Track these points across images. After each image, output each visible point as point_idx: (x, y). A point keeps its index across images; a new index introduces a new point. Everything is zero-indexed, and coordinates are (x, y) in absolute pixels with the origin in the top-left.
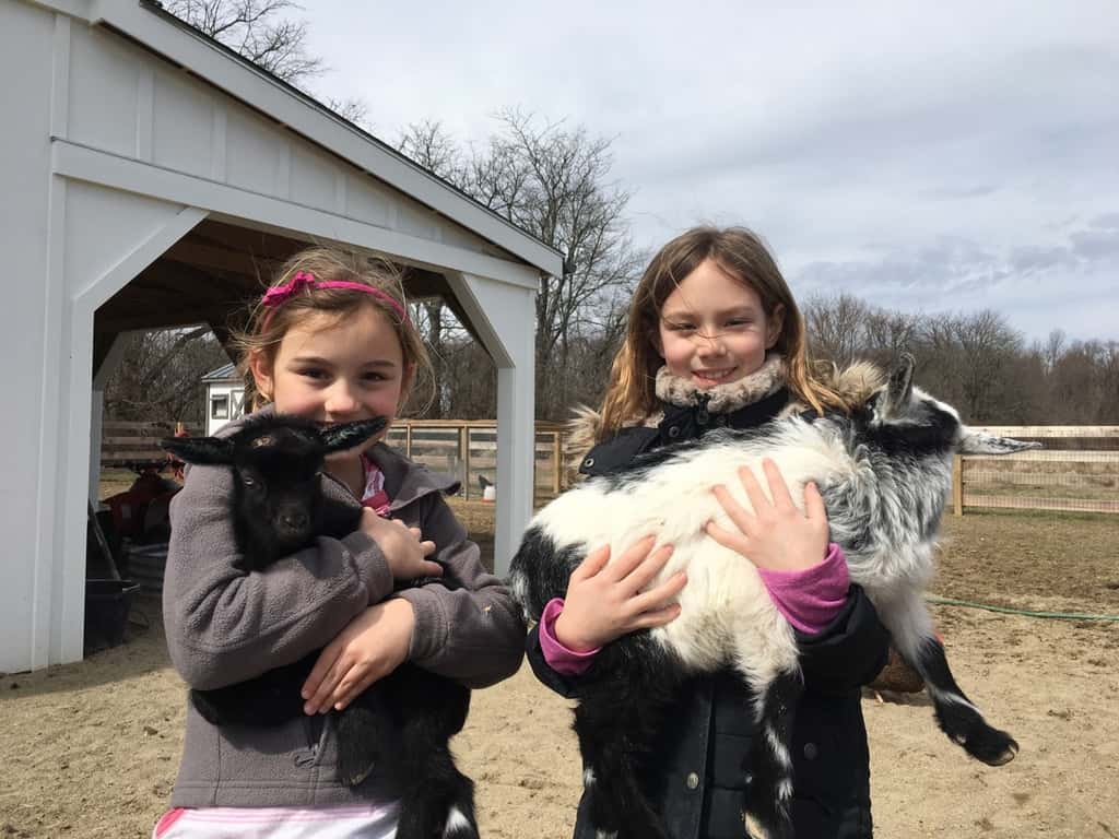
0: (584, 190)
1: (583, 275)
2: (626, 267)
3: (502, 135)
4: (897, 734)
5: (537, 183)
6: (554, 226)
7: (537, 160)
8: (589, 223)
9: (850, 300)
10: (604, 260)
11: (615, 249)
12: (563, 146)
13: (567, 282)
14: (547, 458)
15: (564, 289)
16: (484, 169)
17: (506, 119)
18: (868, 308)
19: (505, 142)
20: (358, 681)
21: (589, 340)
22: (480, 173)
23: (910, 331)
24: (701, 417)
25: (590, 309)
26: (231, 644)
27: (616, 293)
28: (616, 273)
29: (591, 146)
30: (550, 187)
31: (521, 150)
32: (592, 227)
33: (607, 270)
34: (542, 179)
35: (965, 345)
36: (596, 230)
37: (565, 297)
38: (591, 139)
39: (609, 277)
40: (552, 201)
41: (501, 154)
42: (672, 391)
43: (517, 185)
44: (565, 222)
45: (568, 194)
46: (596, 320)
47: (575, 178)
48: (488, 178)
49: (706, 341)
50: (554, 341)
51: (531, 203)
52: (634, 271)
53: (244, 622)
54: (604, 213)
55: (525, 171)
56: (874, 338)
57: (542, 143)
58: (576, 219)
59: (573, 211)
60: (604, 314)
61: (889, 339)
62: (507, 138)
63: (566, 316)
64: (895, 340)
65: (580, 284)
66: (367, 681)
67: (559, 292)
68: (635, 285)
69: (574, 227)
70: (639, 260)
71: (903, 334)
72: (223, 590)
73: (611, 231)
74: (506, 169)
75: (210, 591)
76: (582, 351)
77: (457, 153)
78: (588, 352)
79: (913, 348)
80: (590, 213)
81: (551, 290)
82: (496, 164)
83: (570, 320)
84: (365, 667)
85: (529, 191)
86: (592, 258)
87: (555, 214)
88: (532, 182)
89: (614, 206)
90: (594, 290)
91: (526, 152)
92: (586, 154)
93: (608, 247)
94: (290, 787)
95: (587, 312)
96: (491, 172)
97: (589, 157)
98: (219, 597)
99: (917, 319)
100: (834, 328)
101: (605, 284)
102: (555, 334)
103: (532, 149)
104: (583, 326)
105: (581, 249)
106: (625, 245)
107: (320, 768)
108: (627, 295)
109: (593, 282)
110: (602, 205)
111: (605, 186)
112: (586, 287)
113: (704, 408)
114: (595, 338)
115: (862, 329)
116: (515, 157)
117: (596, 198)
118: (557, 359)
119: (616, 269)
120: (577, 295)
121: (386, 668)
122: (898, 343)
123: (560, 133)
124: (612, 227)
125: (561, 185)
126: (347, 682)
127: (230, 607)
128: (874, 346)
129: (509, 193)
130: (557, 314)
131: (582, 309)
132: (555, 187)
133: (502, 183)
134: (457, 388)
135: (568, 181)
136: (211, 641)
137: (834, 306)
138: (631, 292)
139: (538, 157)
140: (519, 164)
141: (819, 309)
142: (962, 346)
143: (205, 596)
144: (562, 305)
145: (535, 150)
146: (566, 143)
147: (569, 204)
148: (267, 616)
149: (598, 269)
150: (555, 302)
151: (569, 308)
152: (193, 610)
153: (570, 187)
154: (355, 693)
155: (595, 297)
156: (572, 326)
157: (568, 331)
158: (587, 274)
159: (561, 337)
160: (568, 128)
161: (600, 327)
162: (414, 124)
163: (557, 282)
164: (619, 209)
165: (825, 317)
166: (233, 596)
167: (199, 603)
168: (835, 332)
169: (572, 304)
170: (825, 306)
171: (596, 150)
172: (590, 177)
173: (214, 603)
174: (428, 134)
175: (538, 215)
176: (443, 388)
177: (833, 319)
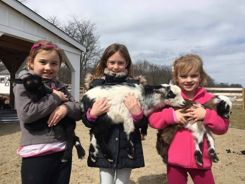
0: (90, 34)
1: (90, 53)
2: (99, 52)
3: (71, 20)
4: (153, 144)
5: (79, 32)
6: (83, 42)
7: (79, 27)
8: (91, 42)
9: (146, 61)
10: (94, 50)
11: (97, 48)
12: (85, 24)
13: (86, 55)
14: (82, 93)
15: (85, 56)
16: (67, 28)
17: (72, 17)
18: (150, 63)
19: (72, 22)
20: (58, 119)
21: (91, 68)
22: (66, 29)
23: (158, 68)
24: (114, 78)
25: (91, 61)
26: (33, 114)
27: (97, 58)
28: (97, 53)
29: (92, 24)
30: (82, 33)
31: (76, 24)
32: (92, 43)
33: (95, 52)
34: (81, 31)
35: (168, 71)
36: (93, 43)
37: (85, 58)
38: (92, 22)
39: (96, 54)
40: (83, 36)
41: (71, 24)
42: (109, 73)
43: (75, 32)
44: (86, 41)
45: (86, 35)
46: (92, 63)
47: (88, 31)
48: (68, 30)
49: (115, 66)
50: (83, 68)
51: (78, 37)
52: (101, 53)
53: (35, 109)
54: (95, 39)
55: (76, 29)
56: (151, 70)
57: (80, 23)
58: (88, 41)
59: (88, 39)
60: (94, 62)
61: (154, 70)
62: (73, 21)
63: (86, 62)
64: (155, 70)
65: (89, 55)
66: (60, 119)
67: (84, 57)
68: (101, 56)
69: (88, 43)
70: (102, 50)
71: (157, 69)
72: (30, 105)
73: (96, 44)
74: (72, 28)
75: (27, 105)
76: (89, 70)
77: (60, 24)
78: (90, 70)
79: (159, 72)
80: (91, 39)
81: (82, 56)
82: (70, 27)
83: (87, 63)
84: (59, 117)
85: (77, 33)
86: (92, 49)
87: (83, 39)
88: (78, 32)
89: (97, 38)
90: (92, 57)
91: (77, 25)
92: (90, 26)
93: (95, 47)
94: (46, 140)
95: (90, 62)
96: (69, 29)
97: (91, 27)
98: (29, 106)
99: (159, 66)
100: (143, 67)
101: (94, 55)
102: (83, 66)
103: (78, 24)
104: (89, 65)
105: (89, 47)
106: (99, 47)
107: (51, 136)
108: (99, 58)
109: (92, 55)
110: (94, 38)
111: (95, 33)
112: (90, 56)
113: (115, 77)
114: (92, 67)
115: (148, 67)
116: (74, 25)
117: (93, 36)
118: (84, 72)
119: (97, 52)
120: (88, 58)
121: (63, 116)
122: (155, 71)
123: (85, 21)
124: (96, 43)
125: (85, 33)
126: (56, 120)
127: (32, 107)
128: (151, 71)
129: (73, 34)
130: (84, 62)
131: (89, 61)
132: (83, 33)
133: (71, 31)
134: (60, 78)
135: (86, 32)
136: (29, 114)
137: (143, 62)
138: (100, 57)
139: (80, 26)
140: (75, 27)
141: (140, 63)
142: (168, 72)
143: (26, 106)
144: (85, 60)
145: (79, 24)
146: (86, 23)
147: (87, 37)
148: (39, 109)
149: (93, 52)
150: (83, 59)
151: (86, 60)
152: (25, 108)
153: (87, 33)
154: (58, 122)
155: (92, 58)
156: (87, 65)
157: (86, 66)
158: (91, 53)
159: (84, 67)
160: (87, 20)
161: (93, 65)
162: (50, 16)
163: (84, 55)
164: (98, 39)
165: (141, 64)
166: (32, 105)
167: (26, 107)
168: (143, 68)
169: (87, 60)
170: (141, 62)
171: (93, 26)
172: (91, 31)
173: (29, 107)
174: (54, 19)
175: (79, 39)
176: (57, 78)
177: (143, 65)
